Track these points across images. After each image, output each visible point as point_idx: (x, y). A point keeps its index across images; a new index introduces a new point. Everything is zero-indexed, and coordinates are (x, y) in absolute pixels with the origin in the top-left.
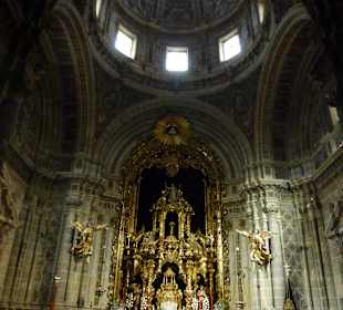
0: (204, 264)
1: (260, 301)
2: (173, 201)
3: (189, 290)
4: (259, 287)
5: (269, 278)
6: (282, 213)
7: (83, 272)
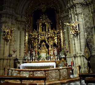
0: (56, 40)
1: (75, 50)
2: (44, 20)
3: (50, 49)
4: (75, 44)
5: (79, 41)
6: (84, 15)
7: (10, 45)
